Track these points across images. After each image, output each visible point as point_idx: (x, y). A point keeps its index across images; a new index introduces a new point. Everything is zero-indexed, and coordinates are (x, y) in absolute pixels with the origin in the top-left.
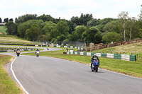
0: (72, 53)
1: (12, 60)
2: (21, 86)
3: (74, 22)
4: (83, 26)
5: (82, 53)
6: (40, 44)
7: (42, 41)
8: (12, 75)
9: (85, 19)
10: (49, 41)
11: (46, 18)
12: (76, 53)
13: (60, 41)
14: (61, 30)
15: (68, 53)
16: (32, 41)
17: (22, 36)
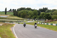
0: (39, 23)
1: (14, 26)
2: (16, 36)
3: (40, 11)
4: (44, 13)
5: (43, 23)
6: (26, 19)
7: (27, 18)
8: (13, 32)
9: (45, 10)
10: (30, 18)
11: (29, 9)
12: (40, 23)
13: (34, 19)
14: (35, 14)
15: (37, 23)
16: (23, 18)
17: (19, 16)
